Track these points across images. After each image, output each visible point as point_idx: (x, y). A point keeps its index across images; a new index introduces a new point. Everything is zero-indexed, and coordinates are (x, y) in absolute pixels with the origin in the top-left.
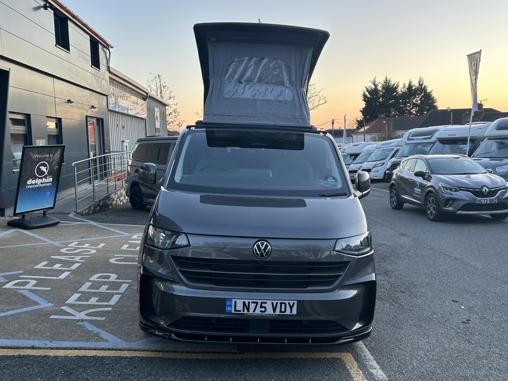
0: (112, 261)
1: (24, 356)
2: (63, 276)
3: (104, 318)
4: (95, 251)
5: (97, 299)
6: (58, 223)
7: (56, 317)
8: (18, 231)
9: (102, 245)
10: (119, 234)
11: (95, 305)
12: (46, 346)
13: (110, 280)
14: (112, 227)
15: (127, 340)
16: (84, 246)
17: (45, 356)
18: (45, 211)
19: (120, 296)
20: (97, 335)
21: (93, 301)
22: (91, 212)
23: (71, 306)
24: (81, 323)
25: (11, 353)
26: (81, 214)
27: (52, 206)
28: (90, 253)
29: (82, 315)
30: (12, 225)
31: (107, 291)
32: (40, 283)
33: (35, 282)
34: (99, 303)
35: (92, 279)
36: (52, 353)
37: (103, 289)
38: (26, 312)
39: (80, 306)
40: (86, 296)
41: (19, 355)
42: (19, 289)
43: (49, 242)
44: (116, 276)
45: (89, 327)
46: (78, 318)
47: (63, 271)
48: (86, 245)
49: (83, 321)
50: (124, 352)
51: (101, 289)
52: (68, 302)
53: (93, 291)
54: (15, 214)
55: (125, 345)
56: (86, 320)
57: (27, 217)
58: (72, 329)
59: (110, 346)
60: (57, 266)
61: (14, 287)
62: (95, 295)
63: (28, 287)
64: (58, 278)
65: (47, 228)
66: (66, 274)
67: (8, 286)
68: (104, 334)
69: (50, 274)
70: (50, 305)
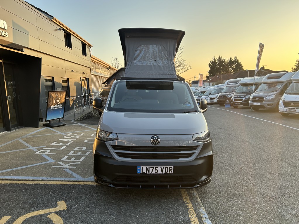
0: (86, 141)
1: (37, 184)
2: (62, 148)
3: (76, 167)
4: (79, 137)
5: (75, 158)
6: (65, 124)
7: (55, 166)
8: (47, 128)
9: (83, 134)
10: (91, 129)
11: (73, 161)
12: (48, 180)
13: (83, 150)
14: (89, 126)
15: (84, 177)
16: (75, 135)
17: (46, 184)
18: (59, 119)
19: (85, 157)
20: (71, 175)
21: (73, 159)
22: (82, 119)
23: (63, 162)
24: (65, 170)
25: (32, 183)
26: (77, 120)
27: (63, 117)
28: (77, 138)
29: (67, 166)
30: (45, 125)
31: (80, 155)
32: (52, 151)
33: (50, 151)
34: (75, 160)
35: (75, 149)
36: (49, 183)
37: (79, 154)
38: (43, 164)
39: (66, 161)
40: (70, 157)
41: (35, 184)
42: (42, 154)
43: (60, 133)
44: (85, 148)
45: (68, 171)
46: (64, 167)
47: (63, 146)
48: (76, 134)
49: (66, 168)
50: (81, 183)
51: (78, 154)
52: (62, 160)
53: (74, 155)
54: (46, 121)
55: (82, 179)
56: (68, 168)
57: (52, 122)
58: (61, 172)
59: (76, 180)
60: (61, 144)
61: (40, 153)
62: (74, 156)
63: (46, 153)
64: (60, 149)
65: (60, 127)
66: (64, 147)
67: (37, 153)
68: (74, 174)
69: (57, 147)
70: (54, 161)
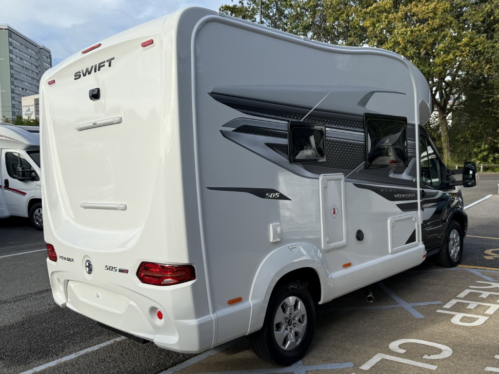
3: (477, 282)
13: (462, 315)
20: (483, 275)
55: (468, 269)
62: (483, 300)
68: (479, 274)
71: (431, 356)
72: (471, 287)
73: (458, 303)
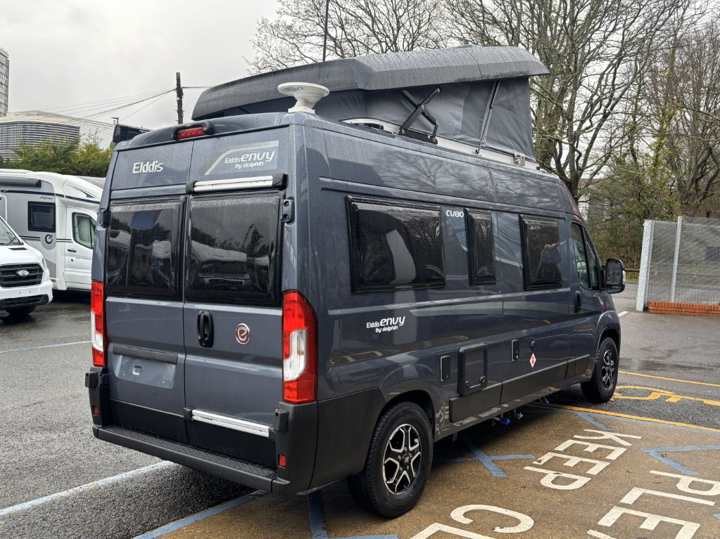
0: (526, 523)
5: (587, 449)
19: (556, 449)
20: (595, 420)
21: (592, 448)
23: (621, 446)
29: (608, 435)
31: (570, 457)
32: (672, 486)
33: (680, 488)
35: (586, 480)
37: (573, 461)
39: (610, 445)
40: (600, 455)
51: (578, 461)
52: (625, 450)
53: (589, 461)
62: (588, 455)
64: (642, 491)
66: (630, 498)
68: (590, 420)
71: (505, 528)
72: (576, 436)
73: (554, 458)
